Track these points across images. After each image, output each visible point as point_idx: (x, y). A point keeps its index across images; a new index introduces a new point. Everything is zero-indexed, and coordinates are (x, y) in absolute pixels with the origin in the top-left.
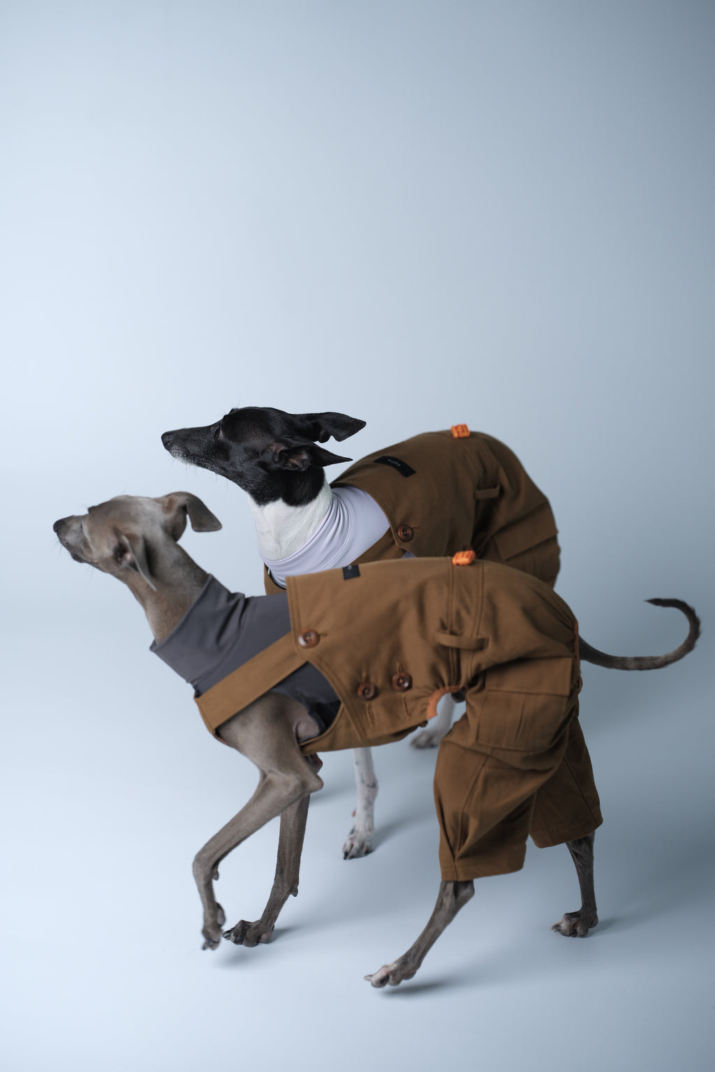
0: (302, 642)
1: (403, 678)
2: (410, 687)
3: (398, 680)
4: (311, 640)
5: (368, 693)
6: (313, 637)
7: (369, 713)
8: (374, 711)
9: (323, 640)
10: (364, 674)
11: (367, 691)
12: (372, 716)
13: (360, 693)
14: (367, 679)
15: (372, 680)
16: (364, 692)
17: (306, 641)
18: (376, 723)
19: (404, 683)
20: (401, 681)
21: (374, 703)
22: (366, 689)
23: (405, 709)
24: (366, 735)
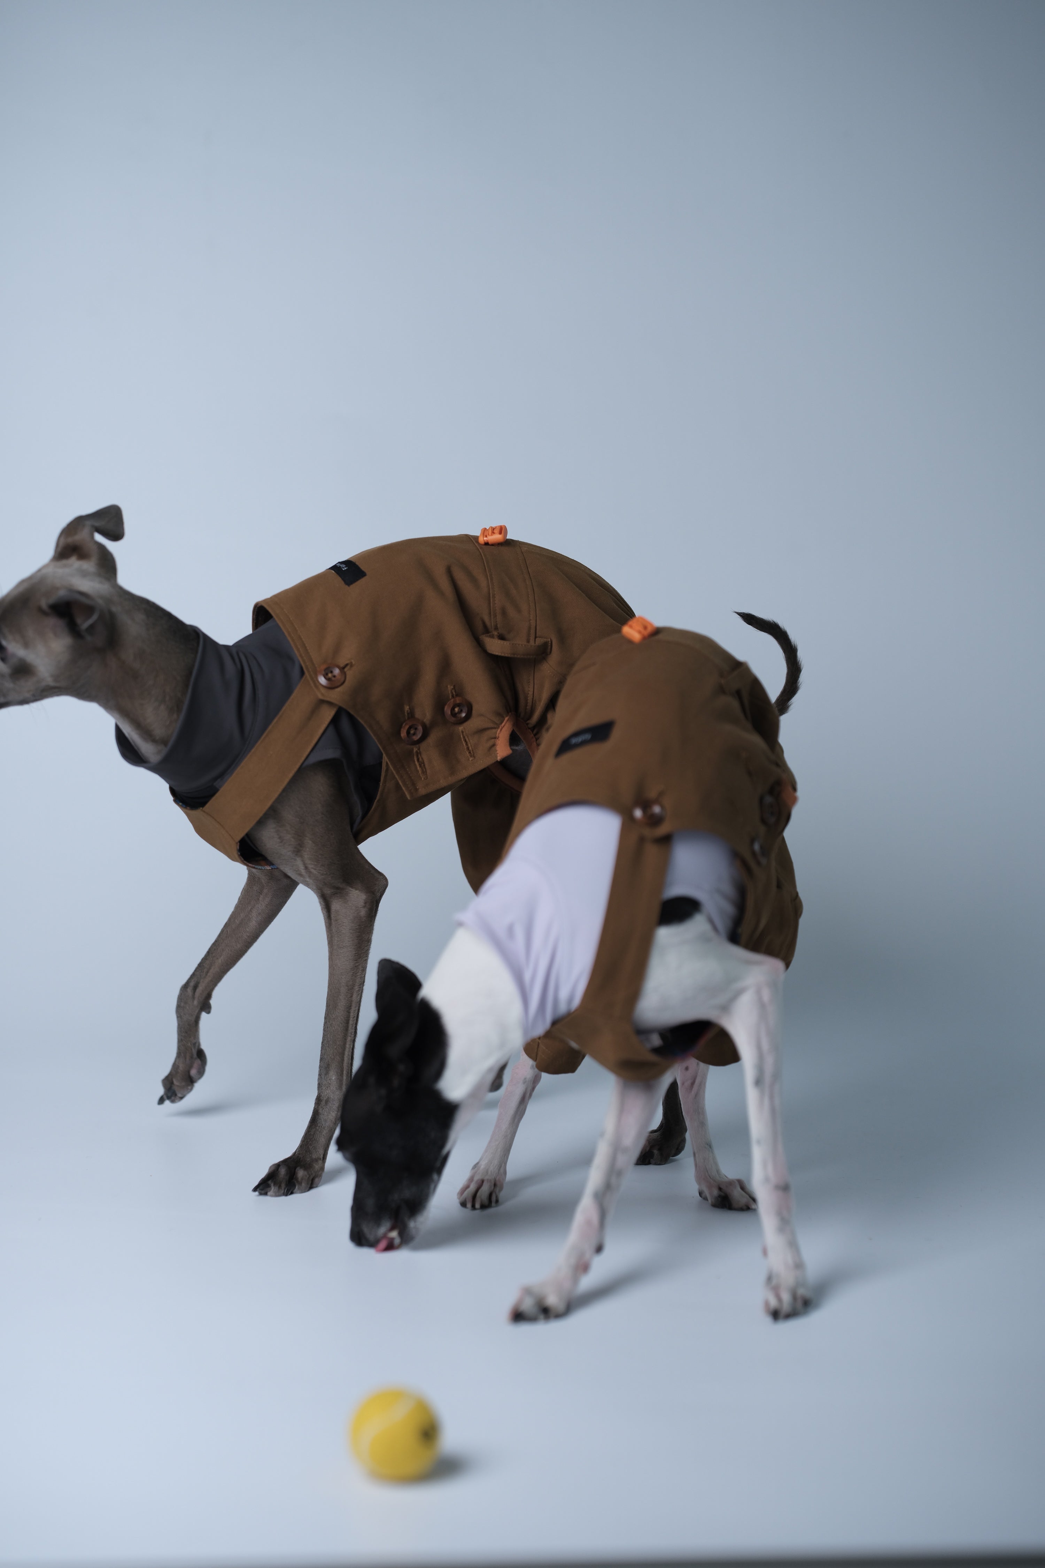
0: (322, 680)
1: (459, 705)
2: (469, 716)
3: (453, 709)
4: (334, 676)
5: (414, 734)
6: (337, 671)
7: (418, 760)
8: (425, 757)
9: (350, 673)
10: (407, 708)
11: (412, 732)
12: (422, 764)
13: (403, 734)
14: (411, 714)
15: (418, 714)
16: (408, 733)
17: (328, 679)
18: (428, 771)
19: (461, 711)
20: (457, 710)
21: (423, 745)
22: (410, 728)
23: (465, 747)
24: (416, 790)
